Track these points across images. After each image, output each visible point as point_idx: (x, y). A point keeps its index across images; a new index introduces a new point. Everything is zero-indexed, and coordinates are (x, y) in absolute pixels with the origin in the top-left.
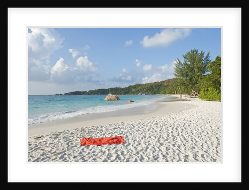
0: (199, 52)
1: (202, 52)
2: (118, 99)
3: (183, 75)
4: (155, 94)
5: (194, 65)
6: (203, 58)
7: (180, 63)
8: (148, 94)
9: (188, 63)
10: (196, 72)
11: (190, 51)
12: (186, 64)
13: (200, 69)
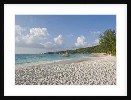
0: (112, 30)
1: (114, 30)
2: (69, 56)
3: (103, 43)
4: (91, 53)
5: (109, 37)
6: (115, 34)
7: (102, 37)
8: (87, 53)
9: (106, 36)
10: (111, 41)
11: (107, 30)
12: (105, 37)
13: (113, 39)
